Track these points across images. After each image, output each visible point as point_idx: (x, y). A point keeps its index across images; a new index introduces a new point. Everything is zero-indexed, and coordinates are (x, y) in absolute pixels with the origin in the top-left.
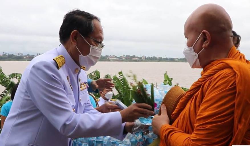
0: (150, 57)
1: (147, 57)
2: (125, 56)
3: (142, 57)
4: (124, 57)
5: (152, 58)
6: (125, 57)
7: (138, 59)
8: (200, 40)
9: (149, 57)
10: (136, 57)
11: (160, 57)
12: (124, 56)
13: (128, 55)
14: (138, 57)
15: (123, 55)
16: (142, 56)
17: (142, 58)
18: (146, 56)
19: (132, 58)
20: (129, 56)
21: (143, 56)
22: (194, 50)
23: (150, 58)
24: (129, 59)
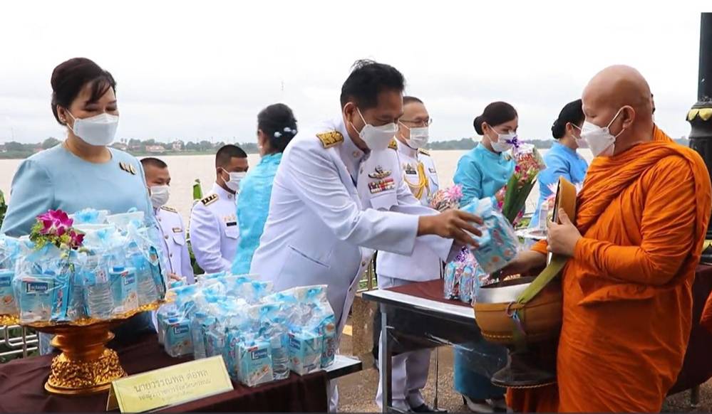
0: (195, 142)
1: (185, 144)
2: (126, 141)
3: (174, 143)
4: (125, 145)
5: (198, 144)
6: (127, 143)
7: (162, 148)
8: (619, 119)
9: (191, 143)
10: (157, 144)
11: (220, 142)
12: (124, 142)
13: (136, 139)
14: (163, 145)
15: (122, 140)
16: (172, 142)
17: (174, 145)
18: (184, 141)
19: (147, 147)
20: (139, 141)
21: (175, 140)
22: (610, 133)
23: (193, 144)
24: (137, 149)
